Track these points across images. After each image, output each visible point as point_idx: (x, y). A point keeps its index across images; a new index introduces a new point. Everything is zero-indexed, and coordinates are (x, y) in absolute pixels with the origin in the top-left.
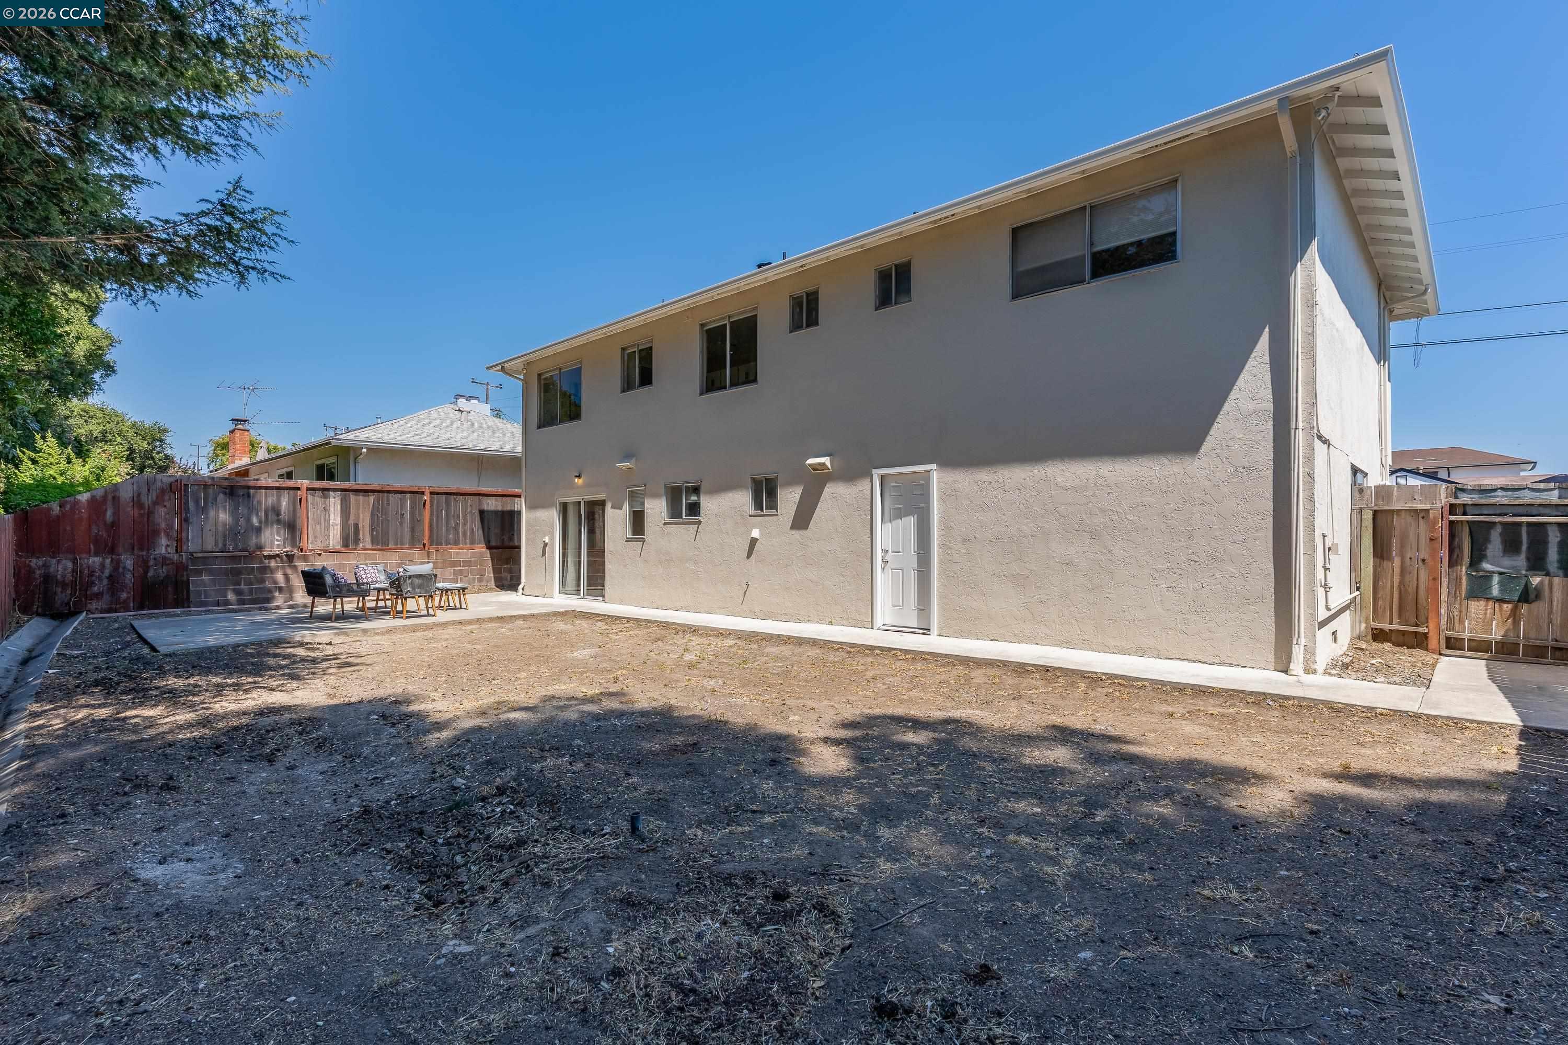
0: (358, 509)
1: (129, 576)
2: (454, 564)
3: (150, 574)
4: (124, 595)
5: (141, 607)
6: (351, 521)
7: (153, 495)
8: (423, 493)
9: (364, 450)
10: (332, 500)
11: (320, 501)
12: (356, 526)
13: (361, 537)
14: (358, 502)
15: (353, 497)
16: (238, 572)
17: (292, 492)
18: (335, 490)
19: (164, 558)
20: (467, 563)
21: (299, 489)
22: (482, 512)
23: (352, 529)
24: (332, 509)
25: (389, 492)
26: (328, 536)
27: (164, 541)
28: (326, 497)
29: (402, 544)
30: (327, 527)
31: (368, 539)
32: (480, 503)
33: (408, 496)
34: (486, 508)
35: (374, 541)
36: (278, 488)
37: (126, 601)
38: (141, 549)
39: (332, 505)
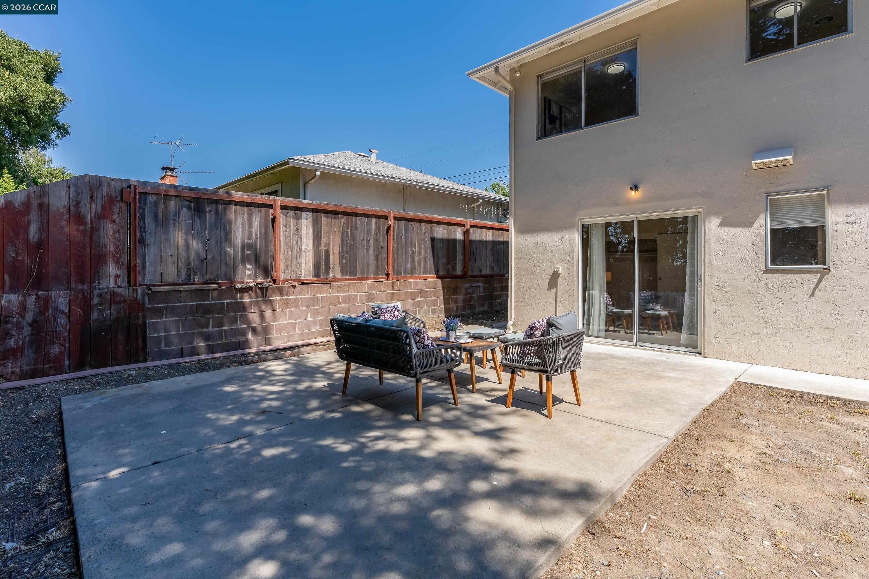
0: (329, 232)
1: (63, 320)
2: (414, 295)
3: (94, 316)
4: (55, 350)
5: (80, 366)
6: (322, 248)
7: (97, 206)
8: (386, 218)
9: (318, 173)
10: (304, 221)
11: (292, 222)
12: (327, 252)
13: (331, 266)
14: (328, 224)
15: (324, 218)
16: (207, 310)
17: (263, 210)
18: (308, 210)
19: (113, 294)
20: (424, 294)
21: (271, 206)
22: (433, 240)
23: (323, 254)
24: (304, 233)
25: (357, 215)
26: (300, 264)
27: (112, 270)
28: (299, 218)
29: (368, 273)
30: (299, 255)
31: (338, 268)
32: (432, 231)
33: (373, 220)
34: (436, 236)
35: (343, 270)
36: (250, 204)
37: (58, 359)
38: (81, 281)
39: (304, 228)
